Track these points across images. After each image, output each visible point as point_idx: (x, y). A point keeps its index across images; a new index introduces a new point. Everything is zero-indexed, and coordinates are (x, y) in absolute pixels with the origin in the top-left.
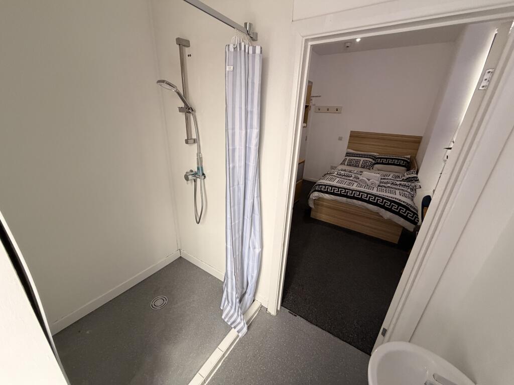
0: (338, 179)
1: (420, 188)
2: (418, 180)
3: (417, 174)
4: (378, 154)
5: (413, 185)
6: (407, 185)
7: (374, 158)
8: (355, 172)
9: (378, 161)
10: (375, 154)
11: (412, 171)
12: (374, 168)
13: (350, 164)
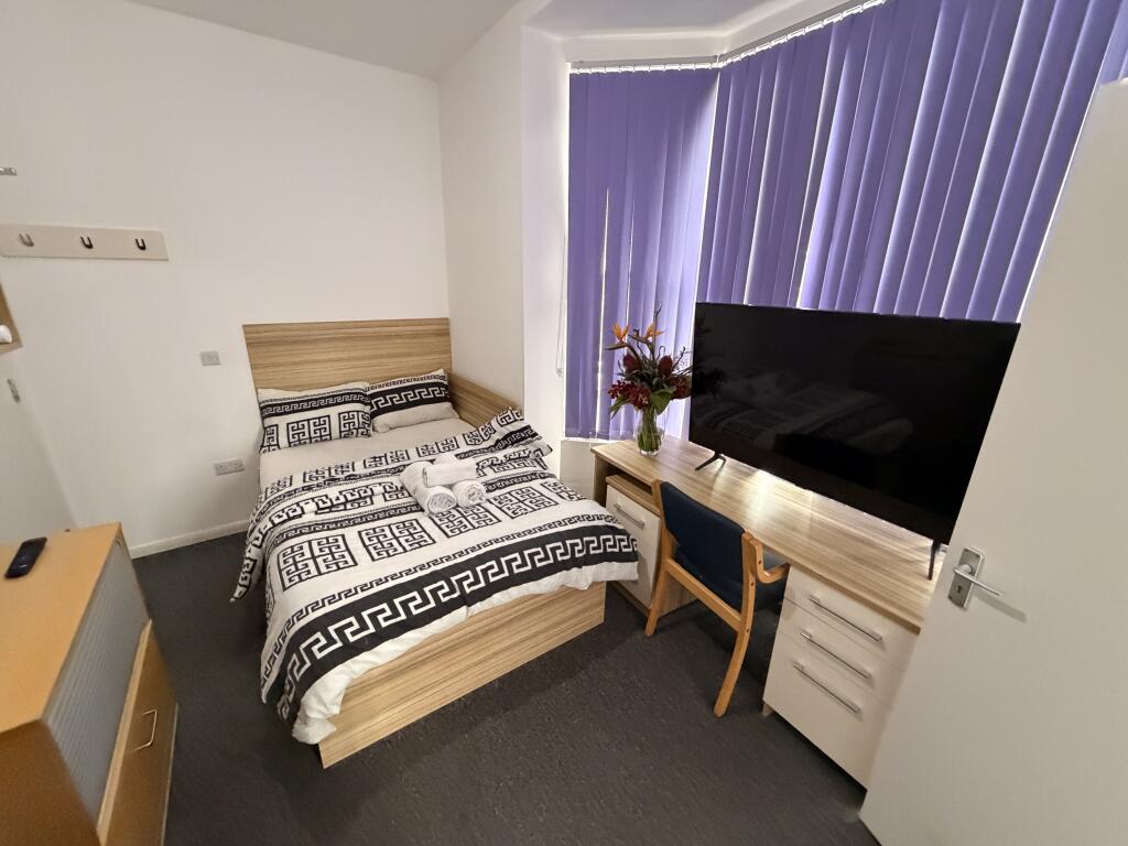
2: (536, 434)
5: (532, 448)
7: (365, 398)
9: (381, 402)
10: (361, 385)
11: (509, 413)
12: (378, 428)
13: (298, 439)
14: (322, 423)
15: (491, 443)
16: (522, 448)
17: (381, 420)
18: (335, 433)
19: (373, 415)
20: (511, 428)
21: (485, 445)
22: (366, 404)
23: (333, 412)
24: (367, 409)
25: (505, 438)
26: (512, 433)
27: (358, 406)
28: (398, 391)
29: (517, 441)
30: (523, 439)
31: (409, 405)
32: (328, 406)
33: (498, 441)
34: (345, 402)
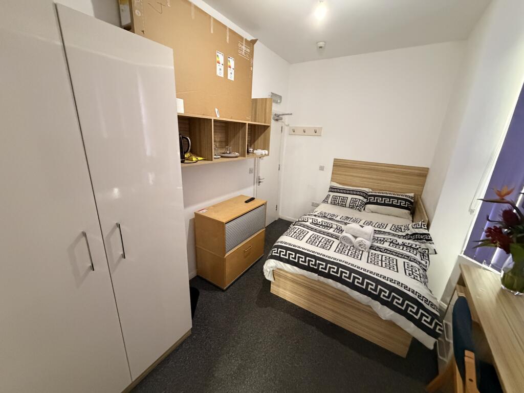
0: (311, 233)
1: (436, 253)
2: (431, 240)
3: (428, 229)
4: (371, 190)
5: (423, 246)
6: (414, 246)
7: (365, 195)
8: (338, 219)
9: (371, 199)
10: (367, 190)
11: (420, 223)
12: (366, 210)
13: (334, 203)
14: (344, 199)
15: (404, 234)
16: (417, 243)
17: (368, 206)
18: (348, 205)
19: (367, 203)
20: (417, 231)
21: (400, 234)
22: (365, 198)
23: (350, 197)
24: (365, 200)
25: (412, 235)
26: (417, 234)
27: (361, 198)
28: (382, 197)
29: (418, 239)
30: (421, 239)
31: (384, 204)
32: (350, 194)
33: (407, 235)
34: (357, 195)
